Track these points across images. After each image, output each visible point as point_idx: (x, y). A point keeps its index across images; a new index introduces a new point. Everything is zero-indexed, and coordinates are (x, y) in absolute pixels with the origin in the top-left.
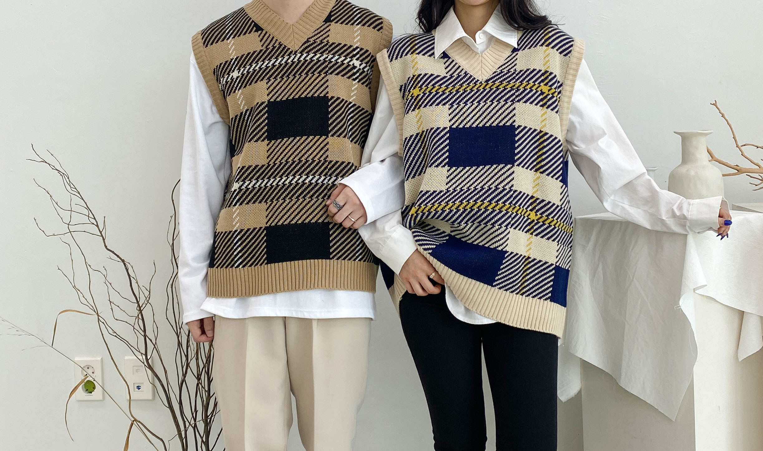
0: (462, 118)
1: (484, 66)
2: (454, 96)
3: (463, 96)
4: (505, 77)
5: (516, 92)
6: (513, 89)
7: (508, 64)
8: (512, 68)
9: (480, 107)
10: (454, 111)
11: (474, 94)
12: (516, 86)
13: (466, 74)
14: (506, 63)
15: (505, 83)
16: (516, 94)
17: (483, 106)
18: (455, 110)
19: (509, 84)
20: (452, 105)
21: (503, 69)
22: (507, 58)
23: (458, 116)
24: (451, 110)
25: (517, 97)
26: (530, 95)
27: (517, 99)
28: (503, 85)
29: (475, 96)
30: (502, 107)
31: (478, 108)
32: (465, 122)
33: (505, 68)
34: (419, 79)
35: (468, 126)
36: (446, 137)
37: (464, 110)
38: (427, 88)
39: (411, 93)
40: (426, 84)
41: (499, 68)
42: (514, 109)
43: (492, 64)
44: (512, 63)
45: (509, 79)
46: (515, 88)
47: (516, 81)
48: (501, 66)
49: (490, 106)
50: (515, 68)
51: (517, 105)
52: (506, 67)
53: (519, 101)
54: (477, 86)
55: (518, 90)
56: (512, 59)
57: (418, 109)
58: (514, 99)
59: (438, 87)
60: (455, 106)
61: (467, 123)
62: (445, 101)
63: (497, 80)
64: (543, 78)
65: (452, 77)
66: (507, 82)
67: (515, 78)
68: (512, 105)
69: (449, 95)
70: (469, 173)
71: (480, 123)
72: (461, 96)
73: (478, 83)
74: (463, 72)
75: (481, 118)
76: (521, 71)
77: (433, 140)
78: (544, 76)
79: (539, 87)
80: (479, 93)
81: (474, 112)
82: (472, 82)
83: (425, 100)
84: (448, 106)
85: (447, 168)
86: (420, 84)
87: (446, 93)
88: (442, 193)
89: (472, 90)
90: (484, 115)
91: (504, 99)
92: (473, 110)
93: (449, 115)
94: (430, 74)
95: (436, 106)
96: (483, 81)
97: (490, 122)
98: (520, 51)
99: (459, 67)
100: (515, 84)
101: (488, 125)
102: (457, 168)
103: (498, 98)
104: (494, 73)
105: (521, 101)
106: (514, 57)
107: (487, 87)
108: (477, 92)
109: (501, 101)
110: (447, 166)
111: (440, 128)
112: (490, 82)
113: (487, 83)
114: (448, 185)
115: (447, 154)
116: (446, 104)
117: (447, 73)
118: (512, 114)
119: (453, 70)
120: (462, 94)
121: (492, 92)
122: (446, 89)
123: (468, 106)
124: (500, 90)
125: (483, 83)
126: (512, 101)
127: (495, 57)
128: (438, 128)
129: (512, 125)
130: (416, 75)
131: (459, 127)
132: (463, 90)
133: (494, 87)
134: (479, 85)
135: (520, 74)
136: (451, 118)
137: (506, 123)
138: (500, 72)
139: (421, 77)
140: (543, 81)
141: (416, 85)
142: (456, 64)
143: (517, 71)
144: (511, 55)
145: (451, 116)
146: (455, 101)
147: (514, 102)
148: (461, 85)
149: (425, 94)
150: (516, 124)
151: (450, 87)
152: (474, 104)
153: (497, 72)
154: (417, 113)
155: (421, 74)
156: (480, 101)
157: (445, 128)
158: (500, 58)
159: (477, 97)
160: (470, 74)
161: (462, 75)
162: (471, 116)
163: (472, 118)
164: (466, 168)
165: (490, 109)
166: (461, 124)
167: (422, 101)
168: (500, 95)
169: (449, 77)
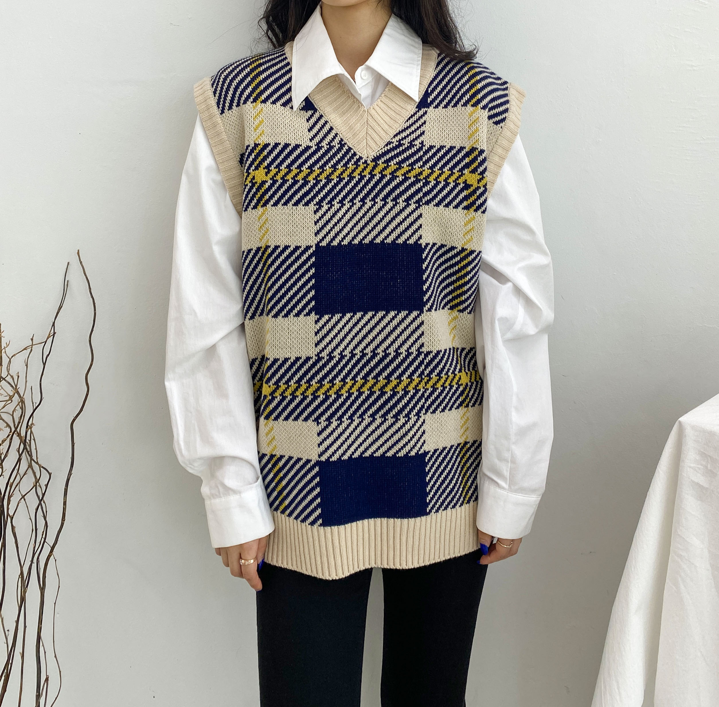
0: (337, 229)
1: (370, 131)
2: (323, 188)
3: (338, 189)
4: (405, 155)
5: (424, 186)
6: (420, 180)
7: (410, 130)
8: (416, 138)
9: (365, 209)
10: (322, 216)
11: (356, 185)
12: (425, 174)
13: (342, 144)
14: (407, 128)
15: (405, 167)
16: (425, 190)
17: (370, 208)
18: (325, 214)
19: (412, 169)
20: (319, 204)
21: (402, 139)
22: (409, 119)
23: (330, 225)
24: (319, 214)
25: (425, 194)
26: (445, 192)
27: (426, 199)
28: (402, 171)
29: (357, 189)
30: (401, 211)
31: (362, 212)
32: (341, 235)
33: (405, 138)
34: (265, 153)
35: (345, 242)
36: (309, 263)
37: (340, 215)
38: (279, 172)
39: (251, 177)
40: (277, 162)
41: (396, 135)
42: (420, 216)
43: (386, 127)
44: (418, 128)
45: (412, 160)
46: (421, 177)
47: (423, 166)
48: (399, 133)
49: (380, 209)
50: (421, 138)
51: (424, 210)
52: (408, 136)
53: (428, 203)
54: (360, 169)
55: (427, 183)
56: (416, 121)
57: (262, 206)
58: (420, 200)
59: (296, 170)
60: (325, 207)
61: (344, 238)
62: (308, 198)
63: (392, 158)
64: (467, 160)
65: (319, 148)
66: (409, 165)
67: (422, 159)
68: (417, 208)
69: (315, 185)
70: (351, 324)
71: (365, 237)
72: (334, 187)
73: (360, 163)
74: (337, 140)
75: (367, 230)
76: (431, 147)
77: (288, 267)
78: (469, 157)
79: (459, 177)
80: (363, 182)
81: (356, 219)
82: (351, 161)
83: (275, 193)
84: (312, 207)
85: (313, 316)
86: (266, 162)
87: (310, 182)
88: (311, 362)
89: (351, 178)
90: (371, 225)
91: (404, 197)
92: (354, 215)
93: (316, 223)
94: (283, 144)
95: (293, 205)
96: (369, 159)
97: (382, 236)
98: (431, 108)
99: (331, 129)
100: (422, 170)
101: (378, 240)
102: (330, 316)
103: (394, 195)
104: (387, 145)
105: (431, 203)
106: (421, 117)
107: (377, 171)
108: (360, 180)
109: (400, 200)
110: (313, 313)
111: (301, 247)
112: (380, 162)
113: (376, 163)
114: (318, 346)
115: (313, 293)
116: (310, 203)
117: (311, 140)
118: (417, 224)
119: (321, 135)
120: (336, 185)
121: (385, 181)
122: (309, 175)
123: (345, 208)
124: (398, 179)
125: (369, 162)
126: (417, 202)
127: (389, 114)
128: (297, 248)
129: (416, 243)
130: (259, 144)
131: (332, 245)
132: (337, 177)
133: (387, 172)
134: (362, 167)
135: (430, 154)
136: (318, 229)
137: (408, 239)
138: (397, 144)
139: (268, 149)
140: (467, 166)
141: (261, 163)
142: (326, 122)
143: (424, 146)
144: (415, 114)
145: (318, 224)
146: (325, 197)
147: (421, 204)
148: (334, 166)
149: (275, 182)
150: (423, 242)
151: (317, 170)
152: (355, 204)
153: (393, 143)
154: (260, 213)
155: (269, 144)
156: (365, 197)
157: (308, 248)
158: (398, 117)
159: (360, 191)
160: (348, 146)
161: (335, 146)
162: (350, 225)
163: (352, 229)
164: (345, 315)
165: (382, 214)
166: (334, 240)
167: (270, 193)
168: (398, 190)
169: (314, 148)
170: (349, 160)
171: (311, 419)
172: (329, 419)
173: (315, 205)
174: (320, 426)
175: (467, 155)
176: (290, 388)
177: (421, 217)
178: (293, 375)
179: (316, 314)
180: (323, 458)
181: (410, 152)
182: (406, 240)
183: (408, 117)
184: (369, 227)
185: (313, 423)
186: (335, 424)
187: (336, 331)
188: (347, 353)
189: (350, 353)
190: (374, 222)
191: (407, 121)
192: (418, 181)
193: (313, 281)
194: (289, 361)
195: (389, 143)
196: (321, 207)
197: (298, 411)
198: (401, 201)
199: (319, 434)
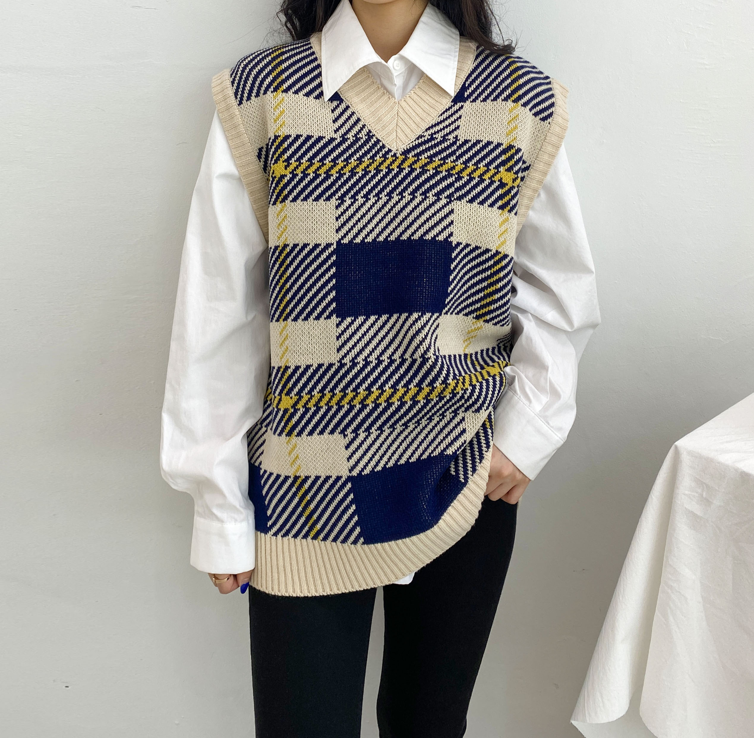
0: (360, 225)
1: (401, 123)
2: (346, 182)
3: (363, 182)
4: (437, 149)
5: (456, 182)
6: (452, 175)
7: (444, 124)
8: (450, 133)
9: (391, 204)
10: (345, 211)
11: (383, 179)
12: (458, 169)
13: (370, 135)
14: (441, 122)
15: (437, 161)
16: (457, 185)
17: (397, 203)
18: (347, 209)
19: (444, 163)
20: (342, 199)
21: (435, 133)
22: (444, 113)
23: (353, 221)
24: (341, 209)
25: (458, 189)
26: (479, 189)
27: (458, 194)
28: (434, 165)
30: (430, 206)
31: (388, 206)
32: (365, 232)
33: (438, 132)
34: (285, 145)
35: (369, 239)
36: (330, 262)
37: (363, 210)
38: (299, 165)
40: (297, 156)
41: (429, 129)
42: (452, 211)
43: (417, 119)
44: (452, 123)
45: (445, 154)
46: (454, 172)
47: (456, 160)
48: (432, 127)
49: (408, 204)
50: (456, 133)
51: (456, 205)
52: (441, 130)
53: (460, 198)
55: (459, 178)
56: (452, 115)
57: (281, 202)
58: (452, 195)
59: (318, 163)
60: (348, 202)
61: (368, 235)
62: (330, 192)
63: (423, 152)
64: (503, 157)
65: (344, 140)
66: (441, 159)
67: (455, 154)
68: (448, 204)
69: (338, 179)
70: (376, 328)
71: (391, 233)
72: (359, 181)
73: (389, 156)
74: (364, 132)
75: (393, 226)
76: (466, 142)
77: (307, 267)
78: (506, 154)
79: (496, 174)
80: (391, 176)
81: (381, 214)
82: (379, 153)
83: (294, 188)
84: (334, 202)
85: (334, 319)
86: (286, 155)
87: (332, 175)
88: (333, 369)
89: (378, 171)
90: (398, 220)
91: (435, 191)
92: (380, 210)
93: (337, 219)
94: (305, 136)
95: (313, 201)
96: (398, 152)
97: (409, 232)
98: (468, 102)
99: (358, 120)
100: (454, 165)
101: (404, 237)
102: (353, 318)
103: (423, 189)
104: (418, 138)
105: (463, 199)
106: (457, 111)
107: (406, 165)
108: (387, 174)
109: (430, 194)
110: (334, 316)
111: (320, 245)
112: (410, 155)
113: (406, 156)
114: (341, 352)
115: (334, 293)
116: (332, 198)
117: (335, 132)
118: (448, 220)
119: (347, 126)
120: (361, 178)
121: (414, 175)
122: (332, 168)
123: (370, 203)
124: (428, 173)
125: (398, 155)
126: (449, 197)
127: (422, 106)
128: (317, 246)
129: (446, 240)
130: (280, 136)
131: (355, 242)
132: (363, 170)
133: (417, 166)
134: (390, 160)
135: (465, 148)
136: (340, 225)
137: (437, 235)
138: (429, 137)
139: (288, 141)
140: (503, 163)
141: (280, 156)
142: (353, 113)
143: (459, 140)
144: (450, 108)
145: (339, 220)
146: (348, 191)
147: (453, 199)
148: (360, 159)
149: (294, 176)
150: (454, 240)
151: (340, 163)
152: (381, 198)
153: (424, 136)
154: (279, 209)
155: (290, 136)
156: (392, 192)
157: (328, 245)
158: (432, 110)
159: (387, 185)
160: (376, 138)
161: (362, 138)
162: (375, 222)
163: (377, 225)
164: (370, 318)
165: (410, 208)
166: (357, 237)
167: (288, 188)
168: (428, 184)
169: (339, 140)
170: (377, 153)
171: (337, 431)
172: (355, 431)
173: (337, 200)
174: (347, 438)
175: (504, 152)
176: (313, 398)
177: (453, 213)
178: (316, 384)
179: (337, 317)
180: (355, 473)
181: (443, 146)
182: (435, 236)
183: (443, 111)
184: (395, 223)
185: (340, 436)
186: (362, 436)
187: (359, 334)
188: (372, 358)
189: (376, 359)
190: (400, 218)
191: (441, 115)
192: (450, 175)
193: (334, 281)
194: (311, 368)
195: (421, 136)
196: (343, 202)
197: (323, 423)
198: (431, 196)
199: (347, 447)
